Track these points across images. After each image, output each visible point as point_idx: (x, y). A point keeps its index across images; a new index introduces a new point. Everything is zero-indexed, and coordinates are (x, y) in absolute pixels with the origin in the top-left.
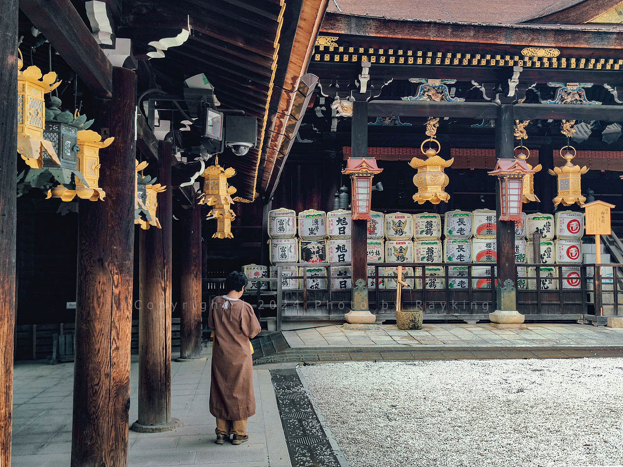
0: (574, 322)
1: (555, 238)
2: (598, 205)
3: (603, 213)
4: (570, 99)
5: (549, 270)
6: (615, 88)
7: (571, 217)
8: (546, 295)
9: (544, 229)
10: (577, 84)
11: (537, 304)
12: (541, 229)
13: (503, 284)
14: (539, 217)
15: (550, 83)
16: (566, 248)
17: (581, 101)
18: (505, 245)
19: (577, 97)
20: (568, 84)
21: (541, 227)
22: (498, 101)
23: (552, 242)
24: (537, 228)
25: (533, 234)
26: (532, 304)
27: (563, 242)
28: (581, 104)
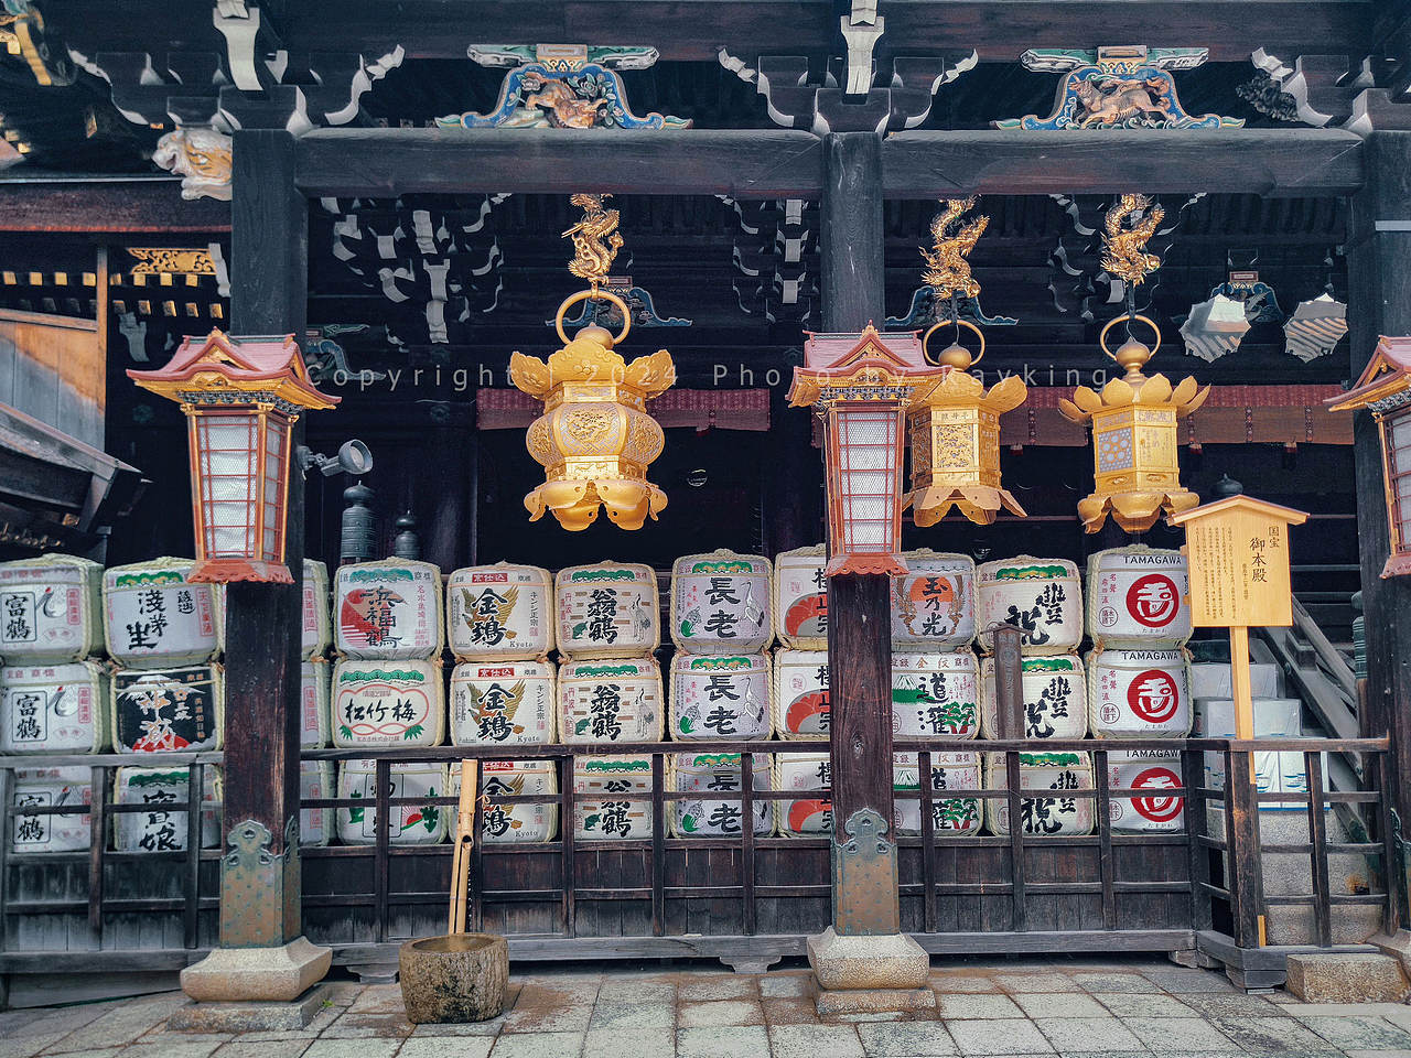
0: (1162, 958)
1: (1086, 646)
2: (1239, 515)
3: (1257, 544)
4: (1114, 109)
5: (1064, 762)
6: (1299, 61)
7: (1138, 566)
8: (1047, 858)
9: (1036, 613)
10: (1142, 49)
11: (1010, 894)
12: (1026, 614)
13: (841, 825)
14: (1019, 567)
15: (1031, 52)
16: (1125, 680)
17: (1158, 116)
18: (848, 670)
19: (1143, 101)
20: (1101, 50)
21: (1026, 605)
22: (820, 121)
23: (1073, 659)
24: (1013, 610)
25: (996, 632)
26: (991, 893)
27: (1117, 659)
28: (1161, 126)
